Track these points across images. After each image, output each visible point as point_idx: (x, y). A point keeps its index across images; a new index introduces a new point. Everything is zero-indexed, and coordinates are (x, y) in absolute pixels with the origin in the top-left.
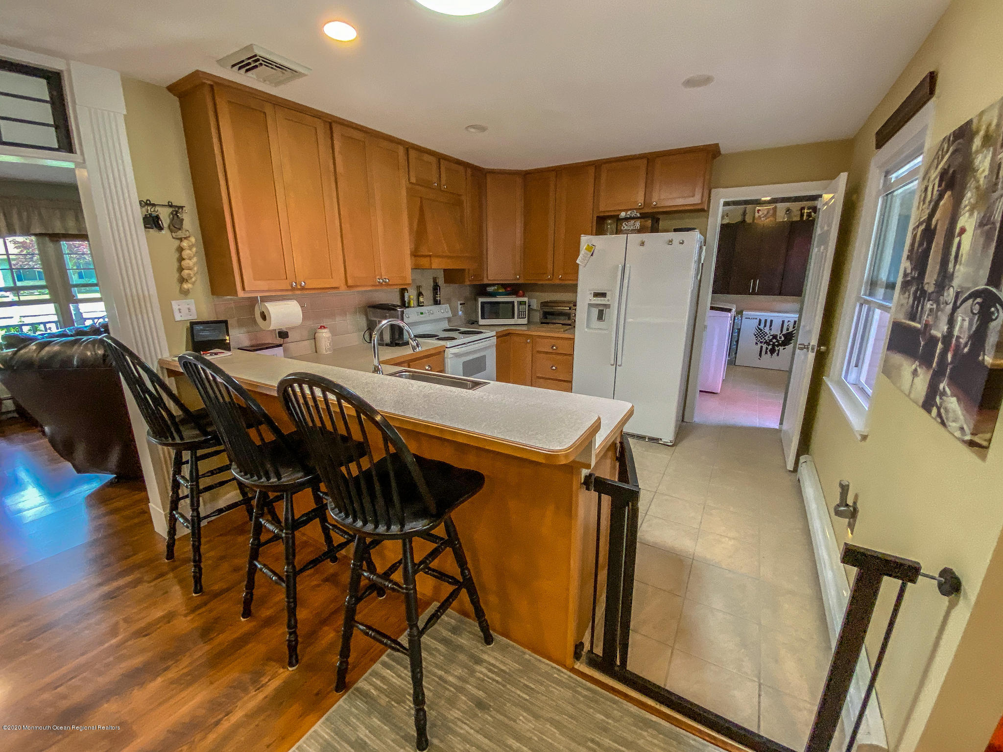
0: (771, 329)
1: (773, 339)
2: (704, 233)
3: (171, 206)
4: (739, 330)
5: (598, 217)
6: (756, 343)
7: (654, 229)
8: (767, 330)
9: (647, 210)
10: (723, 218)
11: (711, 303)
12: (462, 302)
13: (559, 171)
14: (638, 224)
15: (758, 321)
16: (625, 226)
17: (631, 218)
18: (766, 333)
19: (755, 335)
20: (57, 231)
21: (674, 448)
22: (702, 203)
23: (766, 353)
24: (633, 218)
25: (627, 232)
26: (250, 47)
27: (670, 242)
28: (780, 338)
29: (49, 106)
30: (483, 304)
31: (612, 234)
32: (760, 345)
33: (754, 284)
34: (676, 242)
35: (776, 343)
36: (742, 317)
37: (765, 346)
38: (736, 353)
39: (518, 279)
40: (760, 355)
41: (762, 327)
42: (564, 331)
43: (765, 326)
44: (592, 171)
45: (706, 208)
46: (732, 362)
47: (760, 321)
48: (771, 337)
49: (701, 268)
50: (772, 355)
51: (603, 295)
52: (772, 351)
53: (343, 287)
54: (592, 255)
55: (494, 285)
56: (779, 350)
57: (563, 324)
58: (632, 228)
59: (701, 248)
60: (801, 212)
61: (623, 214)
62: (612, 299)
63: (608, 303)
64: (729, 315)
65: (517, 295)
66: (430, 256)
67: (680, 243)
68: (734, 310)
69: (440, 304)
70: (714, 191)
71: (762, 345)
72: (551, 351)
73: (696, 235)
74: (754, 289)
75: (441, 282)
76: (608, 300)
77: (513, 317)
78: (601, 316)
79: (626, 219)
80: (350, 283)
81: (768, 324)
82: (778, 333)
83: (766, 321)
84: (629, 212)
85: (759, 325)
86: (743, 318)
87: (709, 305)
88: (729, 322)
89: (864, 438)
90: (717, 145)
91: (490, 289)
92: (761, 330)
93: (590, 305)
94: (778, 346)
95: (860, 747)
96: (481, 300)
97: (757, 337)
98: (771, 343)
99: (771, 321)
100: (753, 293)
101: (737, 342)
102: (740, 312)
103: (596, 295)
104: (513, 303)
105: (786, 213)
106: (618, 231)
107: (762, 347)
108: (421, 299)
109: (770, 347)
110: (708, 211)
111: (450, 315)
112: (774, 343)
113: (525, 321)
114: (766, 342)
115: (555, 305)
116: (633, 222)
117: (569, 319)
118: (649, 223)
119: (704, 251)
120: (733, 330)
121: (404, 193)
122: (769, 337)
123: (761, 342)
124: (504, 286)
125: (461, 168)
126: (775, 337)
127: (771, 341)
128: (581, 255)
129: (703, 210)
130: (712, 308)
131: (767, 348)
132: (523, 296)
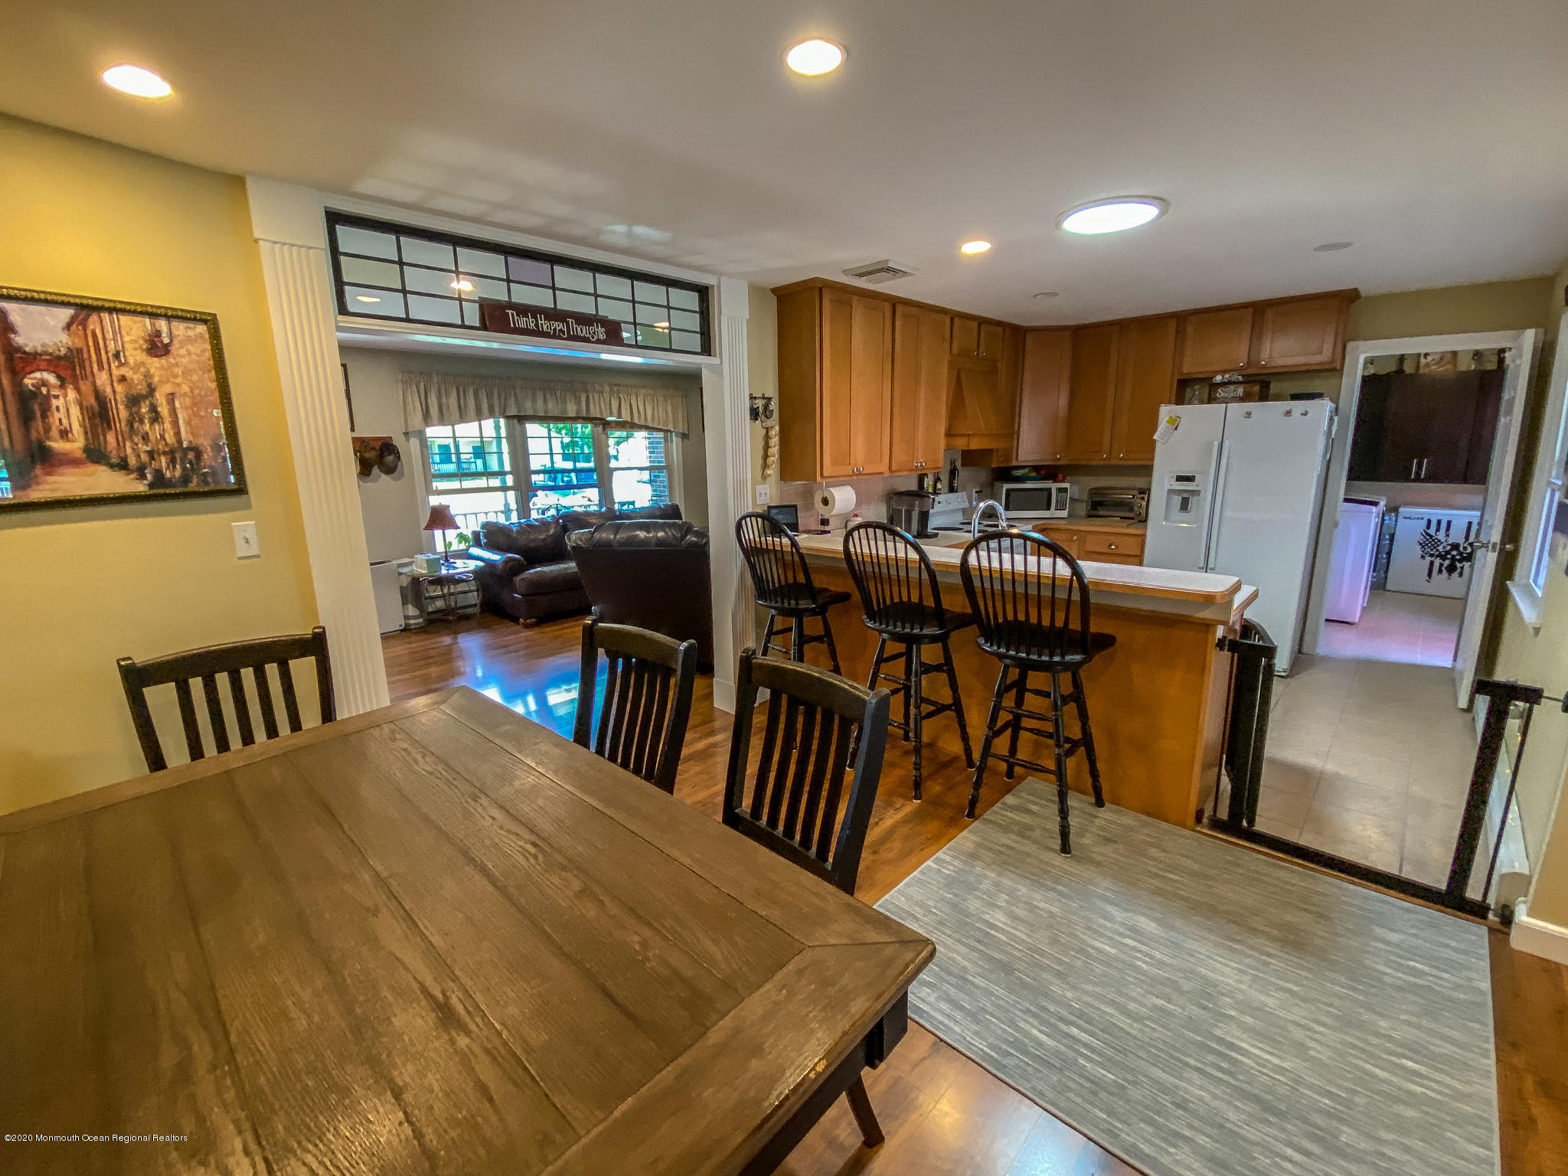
0: (1448, 535)
1: (1452, 550)
2: (1335, 400)
3: (763, 398)
4: (1392, 537)
5: (1178, 380)
6: (1423, 557)
7: (1264, 397)
8: (1441, 535)
9: (1250, 371)
10: (1365, 367)
11: (1345, 494)
12: (978, 490)
13: (1124, 326)
14: (1240, 391)
15: (1424, 523)
16: (1221, 393)
17: (1230, 383)
18: (1439, 541)
19: (1421, 544)
20: (528, 414)
21: (1289, 679)
22: (1333, 361)
23: (1440, 571)
24: (1234, 383)
25: (1226, 401)
26: (887, 261)
27: (1288, 413)
28: (1465, 548)
29: (698, 315)
30: (1007, 490)
31: (1201, 402)
32: (1428, 559)
33: (1420, 465)
34: (1296, 414)
35: (1458, 557)
36: (1397, 516)
37: (1437, 562)
38: (1387, 571)
39: (1059, 459)
40: (1430, 574)
41: (1432, 531)
42: (1128, 525)
43: (1438, 530)
44: (1172, 325)
45: (1338, 368)
46: (1379, 585)
47: (1429, 521)
48: (1449, 548)
49: (1331, 444)
50: (1450, 575)
51: (1190, 479)
52: (1451, 569)
53: (887, 474)
54: (1176, 429)
55: (1023, 467)
56: (1462, 568)
57: (1121, 518)
58: (1232, 395)
59: (1331, 419)
60: (1500, 355)
61: (1219, 378)
62: (1204, 484)
63: (1197, 489)
64: (1374, 509)
65: (1055, 480)
66: (969, 435)
67: (1302, 414)
68: (1382, 503)
69: (956, 492)
70: (1350, 345)
71: (1433, 559)
72: (1107, 551)
73: (1327, 405)
74: (1418, 474)
75: (958, 464)
76: (1197, 486)
77: (1048, 508)
78: (1185, 506)
79: (1223, 384)
80: (894, 467)
81: (1444, 526)
82: (1461, 541)
83: (1439, 522)
84: (1227, 376)
85: (1428, 527)
86: (1400, 519)
87: (1342, 496)
88: (1374, 521)
89: (1537, 631)
90: (1356, 289)
91: (1019, 473)
92: (1431, 536)
93: (1171, 492)
94: (1460, 561)
95: (1503, 876)
96: (1006, 486)
97: (1423, 547)
98: (1449, 556)
99: (1449, 523)
100: (1418, 479)
101: (1389, 554)
102: (1393, 509)
103: (1180, 479)
104: (1049, 490)
105: (1473, 359)
106: (1211, 400)
107: (1432, 563)
108: (939, 486)
109: (1447, 563)
110: (1342, 369)
111: (966, 505)
112: (1453, 556)
113: (1064, 514)
114: (1440, 556)
115: (1112, 491)
116: (1232, 387)
117: (1131, 510)
118: (1257, 388)
119: (1336, 423)
120: (1380, 535)
121: (946, 365)
122: (1444, 547)
123: (1431, 555)
124: (1036, 468)
125: (1000, 329)
126: (1455, 546)
127: (1448, 553)
128: (1159, 429)
129: (1334, 370)
130: (1346, 500)
131: (1441, 565)
132: (1063, 481)
